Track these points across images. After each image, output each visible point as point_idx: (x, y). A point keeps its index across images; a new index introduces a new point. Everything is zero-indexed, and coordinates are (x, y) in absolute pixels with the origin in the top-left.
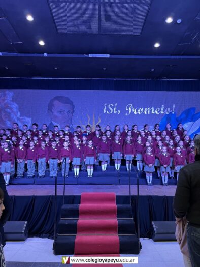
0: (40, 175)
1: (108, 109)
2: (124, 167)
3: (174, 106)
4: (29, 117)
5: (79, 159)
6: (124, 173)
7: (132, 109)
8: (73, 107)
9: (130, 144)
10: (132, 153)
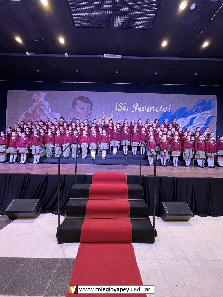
0: (64, 156)
1: (118, 107)
2: (131, 152)
3: (170, 106)
4: (58, 113)
5: (95, 144)
6: (131, 156)
7: (137, 107)
8: (92, 105)
9: (136, 134)
10: (138, 141)
